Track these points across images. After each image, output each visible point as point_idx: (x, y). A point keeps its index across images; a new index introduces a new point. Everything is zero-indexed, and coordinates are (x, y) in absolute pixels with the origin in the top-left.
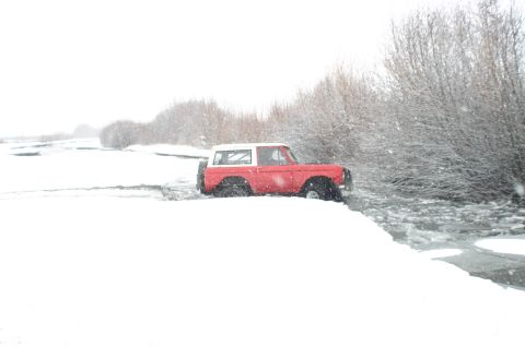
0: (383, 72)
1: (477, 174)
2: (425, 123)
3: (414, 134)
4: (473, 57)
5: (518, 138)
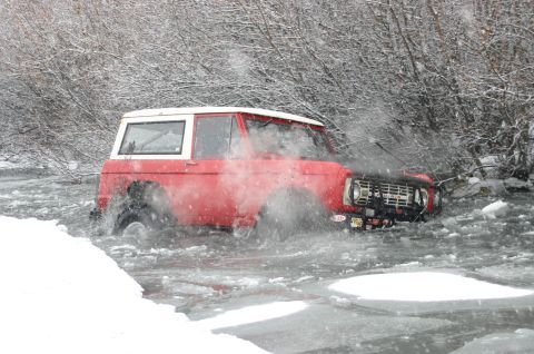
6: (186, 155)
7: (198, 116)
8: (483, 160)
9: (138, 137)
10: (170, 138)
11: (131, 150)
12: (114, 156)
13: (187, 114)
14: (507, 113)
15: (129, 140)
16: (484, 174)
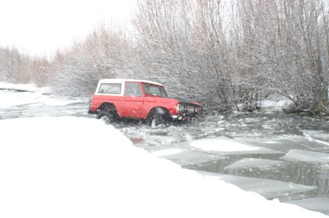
0: (131, 27)
1: (194, 97)
2: (159, 62)
3: (151, 70)
4: (191, 17)
5: (221, 72)
6: (122, 94)
7: (126, 82)
8: (238, 106)
9: (105, 88)
10: (116, 89)
11: (102, 92)
12: (96, 93)
13: (122, 81)
14: (247, 91)
15: (102, 89)
16: (238, 110)
